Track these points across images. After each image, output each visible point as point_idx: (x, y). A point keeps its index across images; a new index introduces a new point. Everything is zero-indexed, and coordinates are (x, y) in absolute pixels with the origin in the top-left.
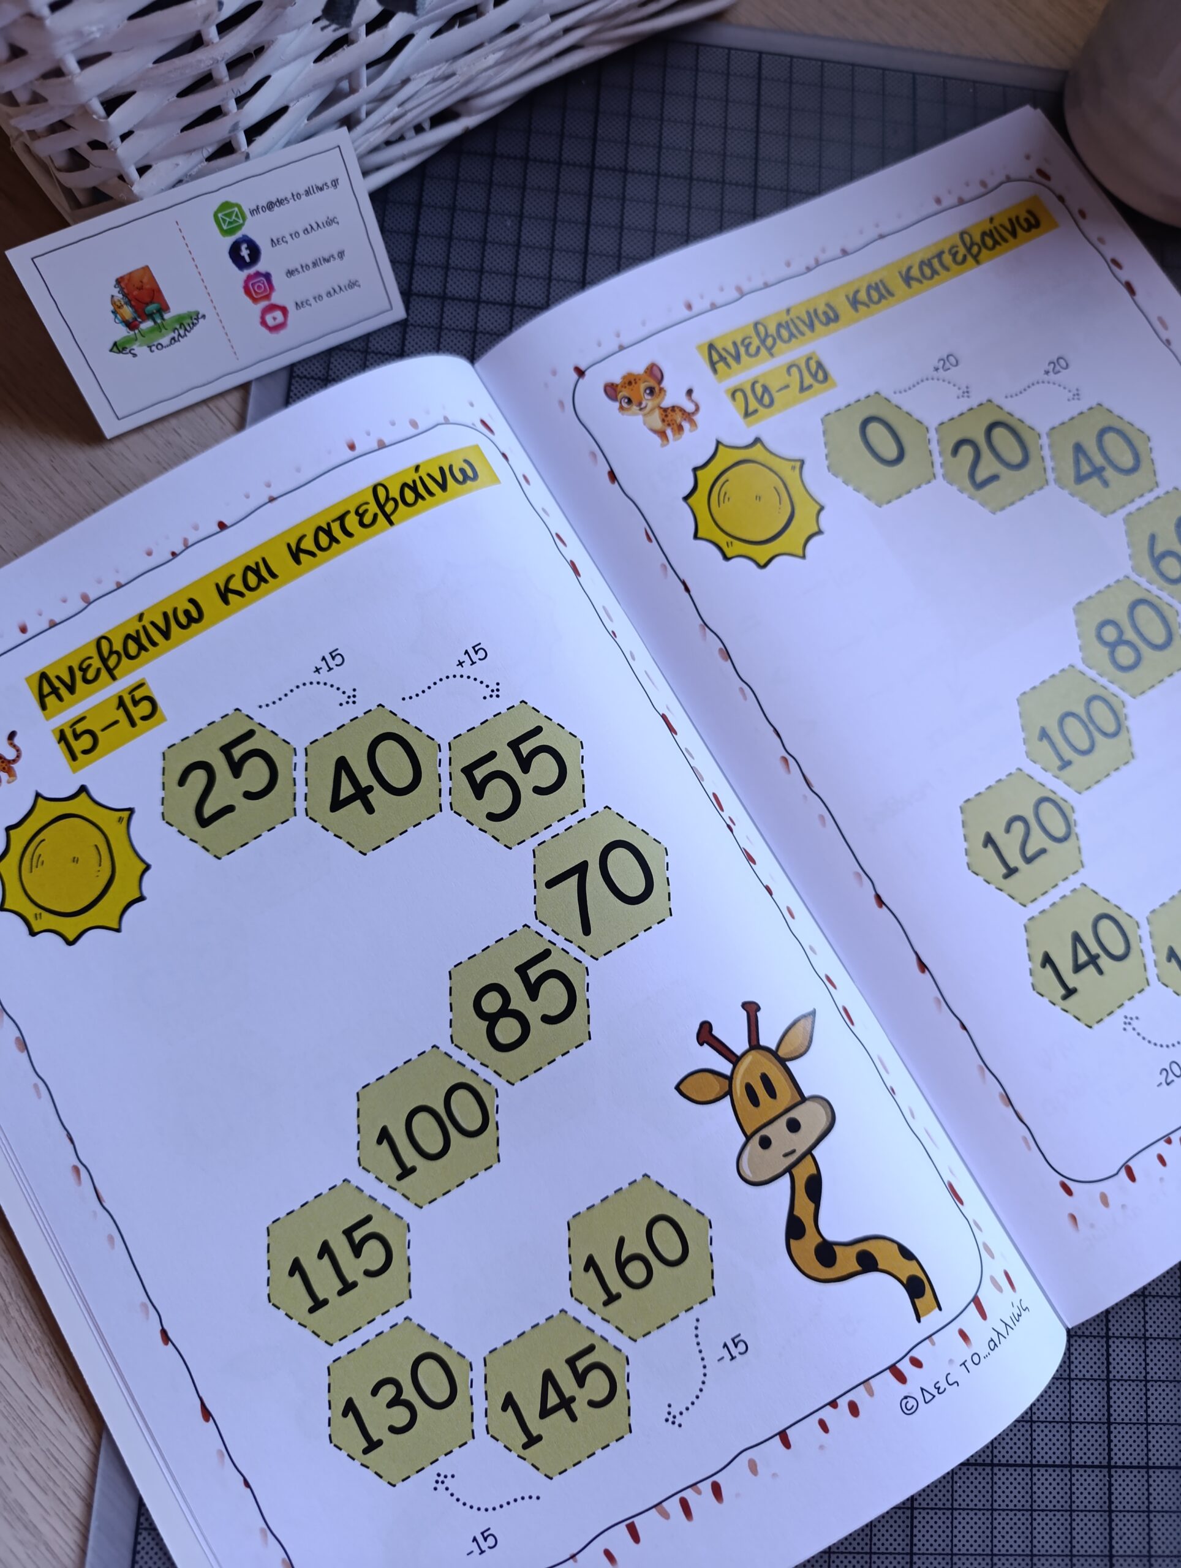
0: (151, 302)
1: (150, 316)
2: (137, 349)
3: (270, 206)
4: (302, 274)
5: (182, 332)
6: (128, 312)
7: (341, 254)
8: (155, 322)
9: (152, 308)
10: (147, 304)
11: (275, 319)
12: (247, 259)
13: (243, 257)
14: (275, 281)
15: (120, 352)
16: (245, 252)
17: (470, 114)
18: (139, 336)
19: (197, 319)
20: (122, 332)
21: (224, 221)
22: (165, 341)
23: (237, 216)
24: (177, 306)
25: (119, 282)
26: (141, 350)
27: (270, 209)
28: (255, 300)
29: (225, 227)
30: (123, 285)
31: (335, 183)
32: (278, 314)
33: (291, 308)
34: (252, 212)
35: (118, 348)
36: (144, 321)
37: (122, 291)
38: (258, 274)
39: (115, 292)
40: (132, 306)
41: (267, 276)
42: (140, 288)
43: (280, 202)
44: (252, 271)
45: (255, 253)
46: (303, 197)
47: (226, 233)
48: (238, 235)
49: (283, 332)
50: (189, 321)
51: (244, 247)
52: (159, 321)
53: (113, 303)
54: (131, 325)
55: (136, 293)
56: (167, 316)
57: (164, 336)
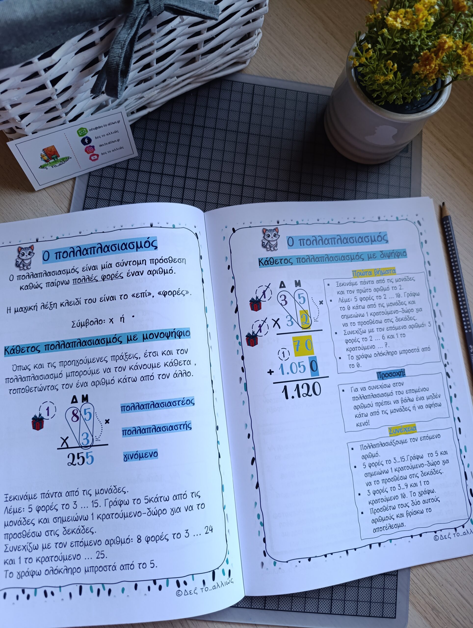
0: (54, 155)
1: (53, 158)
2: (48, 167)
3: (96, 128)
4: (105, 146)
5: (63, 162)
6: (46, 158)
7: (118, 140)
8: (55, 160)
9: (54, 156)
10: (52, 155)
11: (94, 158)
12: (87, 142)
13: (86, 142)
14: (95, 148)
15: (42, 168)
16: (86, 141)
17: (150, 107)
18: (49, 164)
19: (69, 159)
20: (43, 163)
21: (80, 133)
22: (57, 165)
23: (85, 131)
24: (62, 155)
25: (44, 150)
26: (49, 167)
27: (96, 129)
28: (88, 153)
29: (80, 134)
30: (45, 151)
31: (119, 122)
32: (96, 157)
33: (100, 155)
34: (90, 130)
35: (42, 167)
36: (51, 160)
37: (44, 152)
38: (90, 146)
39: (42, 152)
40: (47, 156)
41: (93, 147)
42: (51, 151)
43: (100, 127)
44: (88, 145)
45: (90, 140)
46: (108, 126)
47: (80, 136)
48: (85, 136)
49: (96, 161)
50: (66, 159)
51: (86, 139)
52: (56, 160)
53: (41, 155)
54: (46, 161)
55: (49, 153)
56: (58, 158)
57: (57, 163)
